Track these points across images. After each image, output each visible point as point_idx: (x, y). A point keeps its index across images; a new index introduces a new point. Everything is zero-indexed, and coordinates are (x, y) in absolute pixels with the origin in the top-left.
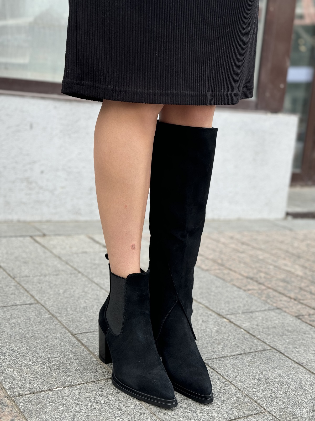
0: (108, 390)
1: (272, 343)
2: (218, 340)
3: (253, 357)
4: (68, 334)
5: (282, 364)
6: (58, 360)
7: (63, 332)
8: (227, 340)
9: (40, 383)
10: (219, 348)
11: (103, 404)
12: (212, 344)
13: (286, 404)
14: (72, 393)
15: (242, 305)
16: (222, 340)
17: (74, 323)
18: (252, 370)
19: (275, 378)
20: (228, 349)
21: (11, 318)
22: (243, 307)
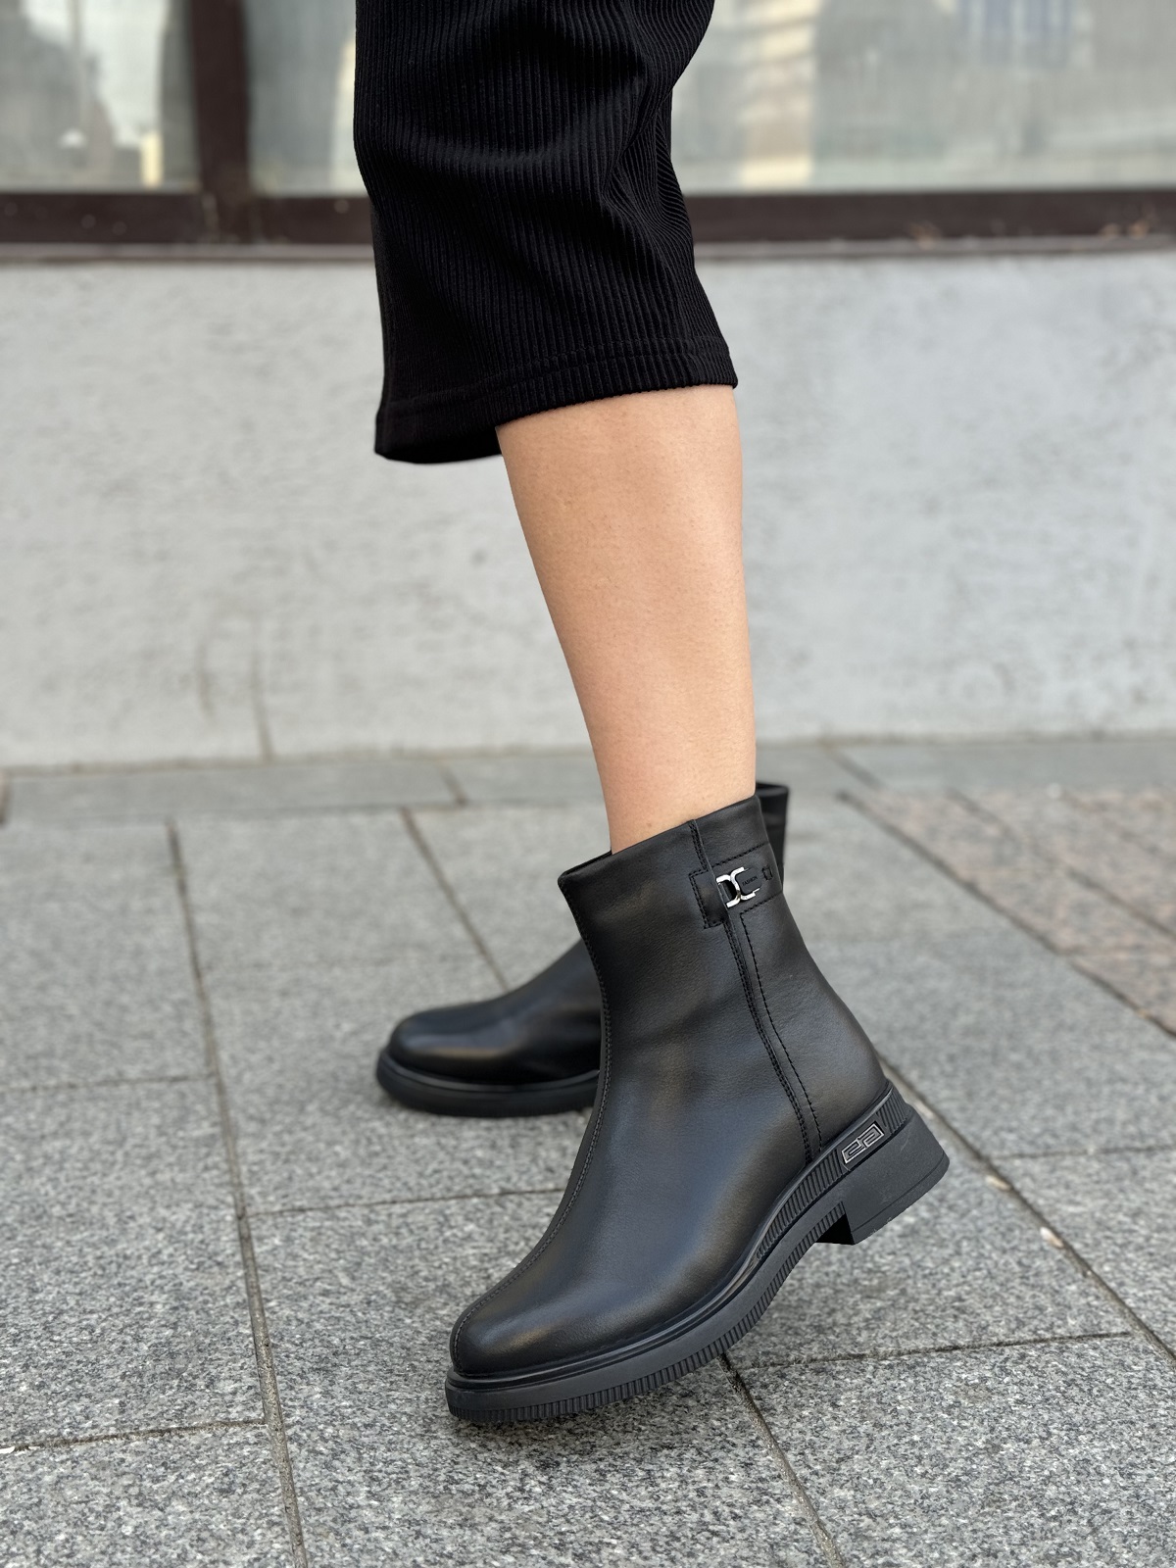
0: (193, 1476)
2: (884, 1274)
3: (1003, 1369)
4: (222, 1213)
5: (1137, 1410)
6: (93, 1322)
7: (212, 1201)
8: (925, 1276)
10: (856, 1314)
11: (125, 1537)
12: (837, 1292)
14: (30, 1476)
15: (1121, 1115)
16: (902, 1275)
17: (287, 1166)
18: (953, 1430)
19: (1049, 1477)
20: (902, 1320)
21: (55, 1135)
22: (1124, 1124)
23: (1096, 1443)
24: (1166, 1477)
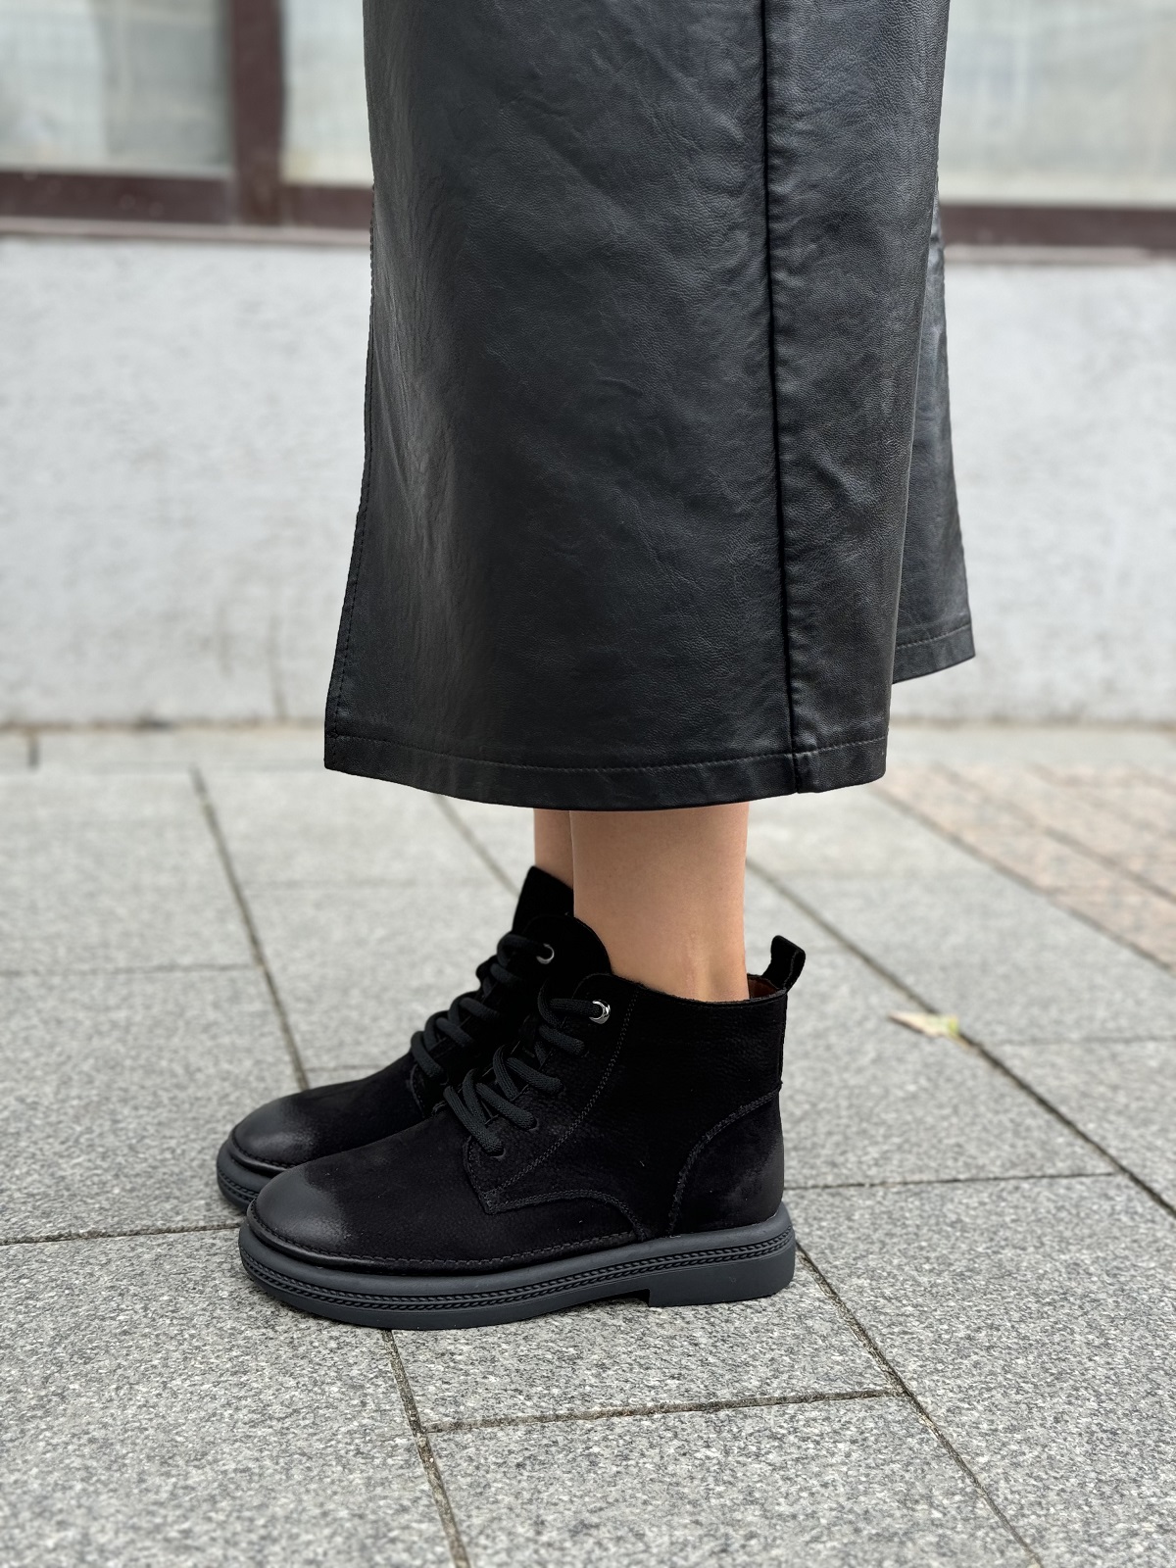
1: (1137, 1152)
2: (890, 1127)
3: (1001, 1198)
4: (281, 1067)
5: (1120, 1229)
6: (173, 1145)
7: (270, 1059)
8: (926, 1129)
9: (38, 1213)
10: (866, 1154)
11: (222, 1299)
12: (846, 1138)
13: (1015, 1374)
14: (131, 1255)
15: (1101, 1013)
16: (905, 1128)
18: (957, 1239)
19: (1043, 1275)
20: (907, 1160)
21: (118, 1007)
22: (1104, 1021)
23: (1085, 1251)
24: (1147, 1278)
